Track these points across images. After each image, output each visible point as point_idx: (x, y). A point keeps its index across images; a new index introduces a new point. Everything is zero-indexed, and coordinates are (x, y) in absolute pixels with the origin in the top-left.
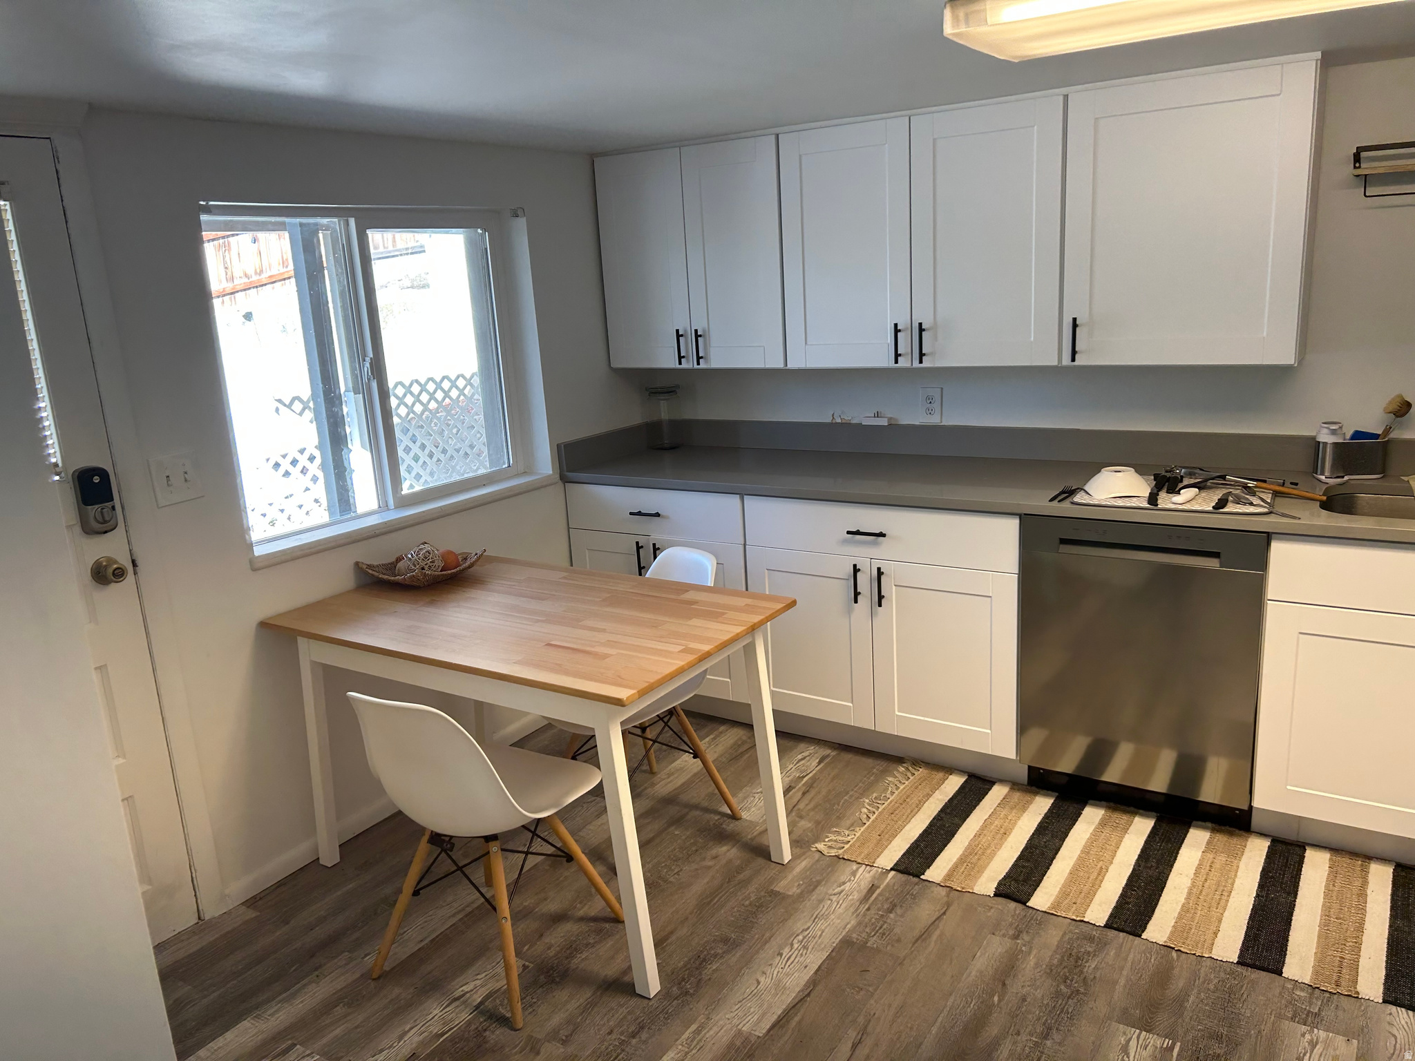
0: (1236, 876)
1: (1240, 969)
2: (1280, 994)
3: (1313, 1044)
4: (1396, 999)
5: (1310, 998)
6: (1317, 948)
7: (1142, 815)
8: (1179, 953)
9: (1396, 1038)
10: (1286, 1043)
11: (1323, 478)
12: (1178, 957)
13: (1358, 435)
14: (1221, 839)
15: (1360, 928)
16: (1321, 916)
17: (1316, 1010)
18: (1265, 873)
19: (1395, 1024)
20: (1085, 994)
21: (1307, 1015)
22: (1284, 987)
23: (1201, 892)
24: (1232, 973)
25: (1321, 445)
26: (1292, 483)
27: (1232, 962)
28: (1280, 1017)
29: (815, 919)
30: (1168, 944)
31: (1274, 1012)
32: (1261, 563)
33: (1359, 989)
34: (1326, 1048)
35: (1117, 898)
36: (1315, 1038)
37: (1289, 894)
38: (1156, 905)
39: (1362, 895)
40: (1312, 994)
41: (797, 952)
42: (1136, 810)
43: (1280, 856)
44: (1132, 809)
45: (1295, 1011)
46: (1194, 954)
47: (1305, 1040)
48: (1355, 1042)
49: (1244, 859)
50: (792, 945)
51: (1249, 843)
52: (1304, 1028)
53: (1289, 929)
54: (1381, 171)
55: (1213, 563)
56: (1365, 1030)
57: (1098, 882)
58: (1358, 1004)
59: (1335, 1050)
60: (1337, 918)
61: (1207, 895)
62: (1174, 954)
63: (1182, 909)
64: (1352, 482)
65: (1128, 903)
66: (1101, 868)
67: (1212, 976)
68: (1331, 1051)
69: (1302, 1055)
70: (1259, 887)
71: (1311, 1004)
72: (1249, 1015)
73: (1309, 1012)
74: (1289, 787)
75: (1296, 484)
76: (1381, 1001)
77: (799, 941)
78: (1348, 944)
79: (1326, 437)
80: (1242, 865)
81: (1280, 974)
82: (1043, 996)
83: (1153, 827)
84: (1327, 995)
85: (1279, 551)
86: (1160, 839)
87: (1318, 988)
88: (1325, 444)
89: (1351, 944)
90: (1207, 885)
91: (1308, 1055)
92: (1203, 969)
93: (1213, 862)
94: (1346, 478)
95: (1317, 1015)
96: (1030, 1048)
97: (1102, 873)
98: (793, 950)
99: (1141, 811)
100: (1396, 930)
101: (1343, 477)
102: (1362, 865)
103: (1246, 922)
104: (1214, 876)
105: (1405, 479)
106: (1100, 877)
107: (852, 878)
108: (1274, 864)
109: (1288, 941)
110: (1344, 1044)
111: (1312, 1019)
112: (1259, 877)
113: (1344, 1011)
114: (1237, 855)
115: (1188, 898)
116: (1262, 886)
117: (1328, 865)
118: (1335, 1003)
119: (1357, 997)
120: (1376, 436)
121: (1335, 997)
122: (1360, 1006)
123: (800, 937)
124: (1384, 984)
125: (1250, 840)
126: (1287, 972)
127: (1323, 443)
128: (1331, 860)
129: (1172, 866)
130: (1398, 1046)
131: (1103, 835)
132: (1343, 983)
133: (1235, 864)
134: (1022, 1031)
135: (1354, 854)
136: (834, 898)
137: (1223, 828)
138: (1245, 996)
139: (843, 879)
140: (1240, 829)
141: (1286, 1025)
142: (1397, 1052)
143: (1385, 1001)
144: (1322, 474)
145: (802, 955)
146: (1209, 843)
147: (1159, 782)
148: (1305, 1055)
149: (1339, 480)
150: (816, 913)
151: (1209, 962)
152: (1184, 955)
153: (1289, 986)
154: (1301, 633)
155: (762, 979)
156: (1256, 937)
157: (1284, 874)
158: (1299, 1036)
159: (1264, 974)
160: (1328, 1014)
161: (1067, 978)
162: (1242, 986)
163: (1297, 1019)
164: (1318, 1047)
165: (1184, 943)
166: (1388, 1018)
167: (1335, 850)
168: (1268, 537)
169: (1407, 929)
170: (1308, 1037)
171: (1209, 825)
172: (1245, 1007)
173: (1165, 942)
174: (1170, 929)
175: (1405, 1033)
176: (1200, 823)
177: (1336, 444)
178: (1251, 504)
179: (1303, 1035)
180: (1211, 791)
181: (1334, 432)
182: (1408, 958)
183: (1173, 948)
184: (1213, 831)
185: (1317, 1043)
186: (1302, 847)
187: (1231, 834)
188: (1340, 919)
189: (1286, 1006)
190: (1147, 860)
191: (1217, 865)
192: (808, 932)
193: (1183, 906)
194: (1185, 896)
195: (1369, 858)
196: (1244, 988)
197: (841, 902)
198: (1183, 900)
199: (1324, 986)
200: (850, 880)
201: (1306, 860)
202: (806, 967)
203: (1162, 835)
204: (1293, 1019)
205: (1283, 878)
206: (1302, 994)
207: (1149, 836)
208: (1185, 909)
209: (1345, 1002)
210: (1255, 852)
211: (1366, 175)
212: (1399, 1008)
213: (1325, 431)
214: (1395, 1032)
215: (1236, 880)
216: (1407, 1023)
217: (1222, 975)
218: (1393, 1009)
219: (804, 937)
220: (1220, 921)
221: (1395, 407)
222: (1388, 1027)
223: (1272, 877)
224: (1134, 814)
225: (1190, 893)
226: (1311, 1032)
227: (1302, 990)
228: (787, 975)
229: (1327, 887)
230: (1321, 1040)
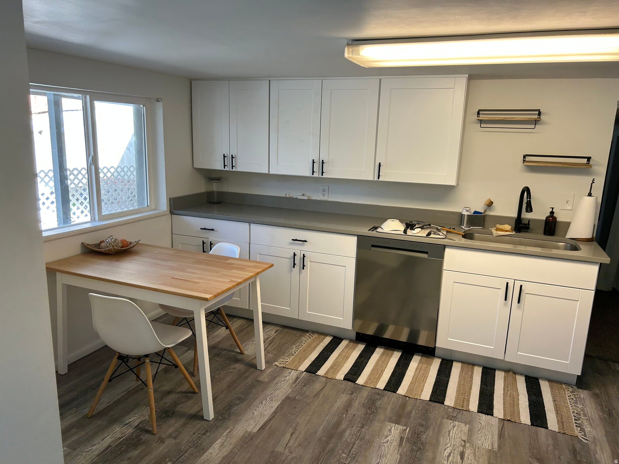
0: (429, 371)
1: (430, 402)
2: (443, 410)
3: (454, 427)
4: (482, 411)
5: (453, 411)
6: (456, 395)
7: (397, 351)
8: (409, 398)
9: (481, 424)
10: (445, 426)
11: (463, 227)
12: (409, 399)
13: (475, 212)
14: (424, 359)
15: (470, 388)
16: (458, 384)
17: (455, 415)
18: (439, 371)
19: (481, 419)
20: (376, 413)
21: (452, 417)
22: (444, 408)
23: (417, 377)
24: (427, 404)
25: (463, 215)
26: (453, 228)
27: (427, 401)
28: (443, 418)
29: (275, 390)
30: (405, 395)
31: (441, 416)
32: (442, 256)
33: (470, 408)
34: (458, 427)
35: (388, 380)
36: (454, 424)
37: (447, 377)
38: (402, 382)
39: (471, 377)
40: (454, 410)
41: (268, 402)
42: (395, 349)
43: (445, 365)
44: (393, 349)
45: (448, 416)
46: (414, 398)
48: (468, 426)
49: (433, 364)
50: (266, 399)
51: (434, 361)
52: (451, 421)
53: (447, 389)
54: (486, 119)
55: (425, 256)
56: (471, 421)
57: (381, 375)
58: (469, 413)
59: (461, 428)
60: (463, 385)
61: (419, 378)
62: (408, 398)
63: (410, 383)
64: (473, 229)
65: (392, 382)
66: (382, 369)
67: (420, 405)
68: (460, 428)
70: (437, 375)
71: (453, 413)
72: (432, 418)
73: (453, 416)
74: (448, 339)
75: (454, 229)
76: (477, 412)
77: (269, 398)
78: (466, 393)
79: (465, 213)
80: (432, 367)
81: (443, 404)
82: (361, 414)
83: (401, 355)
84: (459, 410)
85: (448, 251)
86: (403, 359)
87: (456, 408)
88: (464, 215)
89: (467, 393)
90: (419, 375)
91: (452, 430)
92: (417, 403)
93: (421, 367)
94: (471, 228)
95: (455, 417)
96: (357, 432)
97: (383, 371)
98: (267, 401)
99: (397, 350)
100: (482, 388)
101: (470, 227)
102: (472, 367)
103: (433, 387)
104: (422, 372)
105: (490, 229)
106: (382, 373)
107: (289, 375)
108: (443, 367)
109: (446, 393)
110: (464, 426)
111: (453, 418)
112: (437, 372)
113: (465, 415)
114: (430, 364)
115: (413, 379)
116: (438, 375)
117: (460, 367)
118: (461, 413)
119: (469, 411)
120: (481, 213)
121: (462, 411)
122: (470, 414)
123: (270, 397)
124: (478, 406)
125: (434, 359)
126: (446, 403)
127: (464, 214)
128: (461, 366)
129: (407, 369)
130: (482, 427)
131: (383, 358)
132: (464, 406)
133: (429, 368)
134: (354, 426)
135: (469, 364)
136: (282, 382)
137: (425, 355)
138: (431, 411)
139: (285, 375)
140: (431, 355)
141: (445, 420)
142: (481, 428)
143: (478, 412)
144: (463, 226)
145: (270, 403)
146: (420, 360)
147: (404, 338)
148: (451, 430)
149: (468, 228)
150: (276, 388)
151: (419, 401)
152: (411, 399)
153: (446, 408)
154: (454, 282)
155: (255, 412)
156: (436, 392)
157: (446, 371)
158: (449, 424)
159: (438, 404)
160: (459, 416)
161: (370, 408)
162: (430, 408)
163: (449, 419)
164: (455, 427)
165: (411, 394)
166: (479, 417)
167: (462, 362)
168: (444, 247)
169: (486, 388)
170: (452, 424)
171: (421, 354)
172: (431, 415)
173: (404, 394)
174: (406, 390)
175: (484, 423)
176: (417, 354)
177: (468, 215)
178: (439, 235)
179: (451, 424)
180: (422, 341)
181: (467, 211)
182: (486, 398)
183: (407, 396)
184: (422, 356)
185: (455, 426)
186: (451, 362)
187: (428, 357)
188: (464, 385)
189: (445, 414)
190: (399, 366)
191: (423, 368)
192: (272, 394)
193: (411, 382)
194: (412, 379)
195: (474, 365)
196: (431, 409)
197: (285, 384)
198: (411, 380)
199: (458, 407)
200: (288, 376)
201: (453, 366)
202: (272, 407)
203: (404, 358)
204: (447, 418)
205: (445, 372)
206: (451, 410)
207: (399, 358)
208: (411, 383)
209: (465, 413)
210: (435, 365)
211: (481, 120)
212: (483, 414)
213: (465, 210)
214: (481, 422)
215: (430, 373)
216: (485, 419)
217: (424, 405)
218: (481, 414)
219: (271, 397)
220: (423, 387)
221: (487, 203)
222: (479, 420)
223: (442, 372)
224: (394, 350)
225: (413, 377)
226: (453, 422)
227: (451, 409)
228: (265, 410)
229: (460, 374)
230: (456, 425)
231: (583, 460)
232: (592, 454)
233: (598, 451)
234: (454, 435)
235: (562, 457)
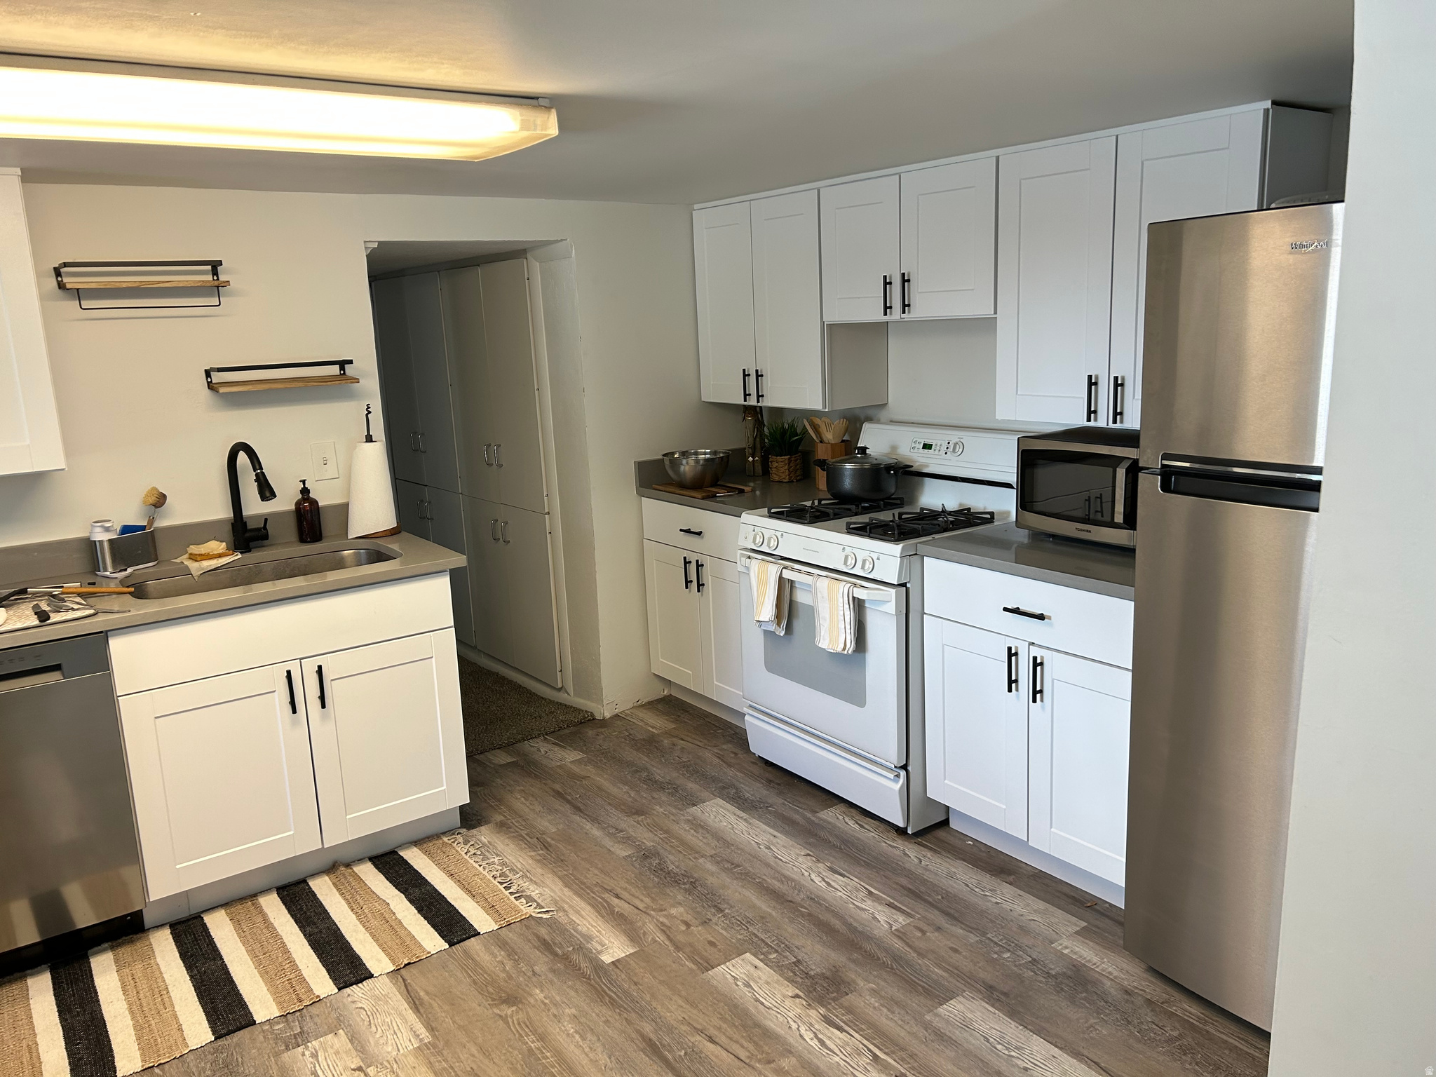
0: (161, 973)
1: (220, 1042)
2: (264, 1037)
3: (315, 1055)
4: (345, 982)
5: (288, 1024)
6: (266, 985)
7: (32, 975)
8: (161, 1067)
9: (364, 1009)
10: (295, 1069)
11: (108, 573)
12: (163, 1070)
13: (126, 529)
14: (125, 951)
15: (286, 951)
16: (252, 960)
17: (299, 1030)
18: (183, 956)
19: (356, 999)
21: (295, 1038)
22: (263, 1031)
23: (141, 1005)
24: (216, 1051)
25: (97, 544)
26: (89, 584)
27: (211, 1042)
28: (277, 1055)
30: (147, 1066)
31: (271, 1055)
32: (103, 663)
33: (317, 993)
34: (325, 1051)
35: (67, 1061)
36: (313, 1050)
37: (214, 959)
38: (109, 1041)
39: (269, 925)
40: (287, 1021)
42: (24, 973)
43: (185, 935)
44: (18, 975)
45: (285, 1042)
46: (175, 1058)
47: (308, 1056)
48: (341, 1031)
49: (157, 954)
51: (152, 940)
52: (300, 1049)
53: (235, 985)
54: (93, 286)
55: (55, 677)
56: (342, 1018)
57: (35, 1060)
58: (324, 1004)
59: (332, 1048)
60: (264, 954)
61: (148, 1004)
62: (157, 1070)
63: (136, 1030)
64: (136, 572)
65: (81, 1059)
66: (28, 1046)
67: (203, 1064)
68: (330, 1050)
69: (313, 1069)
70: (187, 970)
71: (291, 1028)
72: (254, 1071)
73: (295, 1035)
74: (178, 867)
75: (94, 584)
76: (337, 991)
78: (286, 967)
79: (101, 536)
80: (159, 960)
81: (254, 1023)
83: (52, 979)
84: (298, 1014)
85: (116, 646)
86: (67, 984)
87: (288, 1013)
88: (100, 542)
89: (288, 966)
90: (141, 996)
91: (317, 1065)
92: (191, 1064)
93: (132, 975)
94: (130, 570)
95: (302, 1033)
97: (33, 1050)
99: (29, 972)
100: (310, 935)
101: (126, 570)
102: (253, 904)
103: (198, 1003)
104: (143, 985)
105: (178, 561)
106: (34, 1055)
108: (186, 944)
109: (241, 995)
110: (336, 1040)
111: (300, 1039)
112: (181, 962)
113: (318, 1016)
114: (149, 955)
115: (133, 1018)
116: (189, 968)
117: (228, 919)
118: (307, 1015)
119: (320, 1000)
120: (143, 528)
121: (304, 1011)
122: (326, 1005)
124: (331, 978)
125: (151, 937)
126: (258, 1018)
127: (99, 541)
128: (227, 913)
129: (98, 1001)
130: (369, 1013)
131: (6, 1015)
132: (303, 997)
133: (153, 964)
135: (242, 899)
137: (120, 941)
138: (240, 1060)
140: (136, 933)
141: (286, 1057)
142: (371, 1018)
143: (340, 989)
144: (106, 571)
146: (116, 961)
147: (27, 934)
148: (315, 1067)
149: (123, 573)
151: (191, 1056)
152: (166, 1066)
153: (266, 1027)
154: (156, 718)
156: (215, 1009)
157: (200, 947)
158: (301, 1057)
159: (242, 1032)
160: (309, 1026)
162: (232, 1054)
163: (291, 1047)
164: (319, 1054)
165: (159, 1056)
166: (349, 999)
167: (225, 905)
168: (103, 637)
169: (316, 930)
170: (307, 1053)
171: (106, 945)
172: (246, 1067)
173: (142, 1066)
174: (138, 1053)
175: (367, 1001)
176: (96, 949)
177: (110, 541)
178: (73, 609)
179: (303, 1054)
180: (84, 916)
181: (107, 530)
182: (332, 949)
183: (153, 1066)
184: (112, 948)
185: (317, 1052)
186: (198, 918)
187: (132, 942)
188: (266, 953)
189: (276, 1044)
190: (70, 1011)
191: (139, 974)
193: (135, 1026)
194: (130, 1018)
195: (253, 896)
196: (235, 1054)
198: (131, 1023)
199: (292, 1009)
201: (208, 925)
203: (67, 980)
204: (287, 1049)
205: (201, 950)
206: (281, 1026)
207: (54, 989)
208: (138, 1028)
209: (314, 1010)
210: (164, 947)
211: (78, 289)
212: (351, 987)
213: (98, 530)
214: (360, 1005)
215: (164, 975)
216: (363, 993)
217: (210, 1057)
218: (347, 990)
220: (176, 1017)
221: (152, 500)
222: (354, 1006)
223: (192, 956)
224: (24, 977)
225: (132, 1012)
226: (307, 1048)
227: (278, 1023)
229: (240, 937)
230: (318, 1049)
231: (568, 951)
232: (572, 931)
233: (574, 918)
234: (329, 1072)
235: (536, 968)
